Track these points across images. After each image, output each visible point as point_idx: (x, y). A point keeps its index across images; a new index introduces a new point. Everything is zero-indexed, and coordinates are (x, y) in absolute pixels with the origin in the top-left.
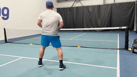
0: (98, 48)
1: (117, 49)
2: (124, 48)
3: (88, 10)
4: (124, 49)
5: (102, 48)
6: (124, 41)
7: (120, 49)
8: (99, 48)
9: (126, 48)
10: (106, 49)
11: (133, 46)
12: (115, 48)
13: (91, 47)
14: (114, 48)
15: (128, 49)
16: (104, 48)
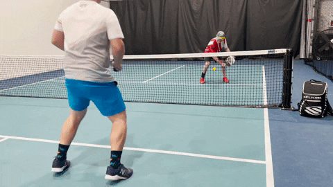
0: (215, 105)
1: (263, 107)
2: (280, 102)
3: (190, 7)
4: (280, 106)
5: (226, 106)
6: (281, 85)
7: (269, 107)
8: (218, 105)
9: (286, 102)
10: (234, 106)
11: (303, 99)
12: (257, 103)
13: (197, 102)
14: (254, 103)
15: (289, 107)
16: (229, 106)
